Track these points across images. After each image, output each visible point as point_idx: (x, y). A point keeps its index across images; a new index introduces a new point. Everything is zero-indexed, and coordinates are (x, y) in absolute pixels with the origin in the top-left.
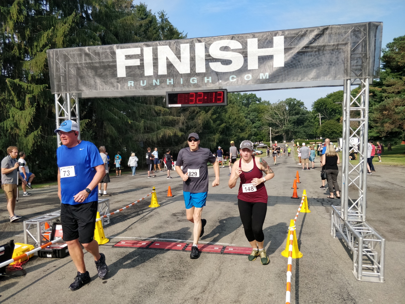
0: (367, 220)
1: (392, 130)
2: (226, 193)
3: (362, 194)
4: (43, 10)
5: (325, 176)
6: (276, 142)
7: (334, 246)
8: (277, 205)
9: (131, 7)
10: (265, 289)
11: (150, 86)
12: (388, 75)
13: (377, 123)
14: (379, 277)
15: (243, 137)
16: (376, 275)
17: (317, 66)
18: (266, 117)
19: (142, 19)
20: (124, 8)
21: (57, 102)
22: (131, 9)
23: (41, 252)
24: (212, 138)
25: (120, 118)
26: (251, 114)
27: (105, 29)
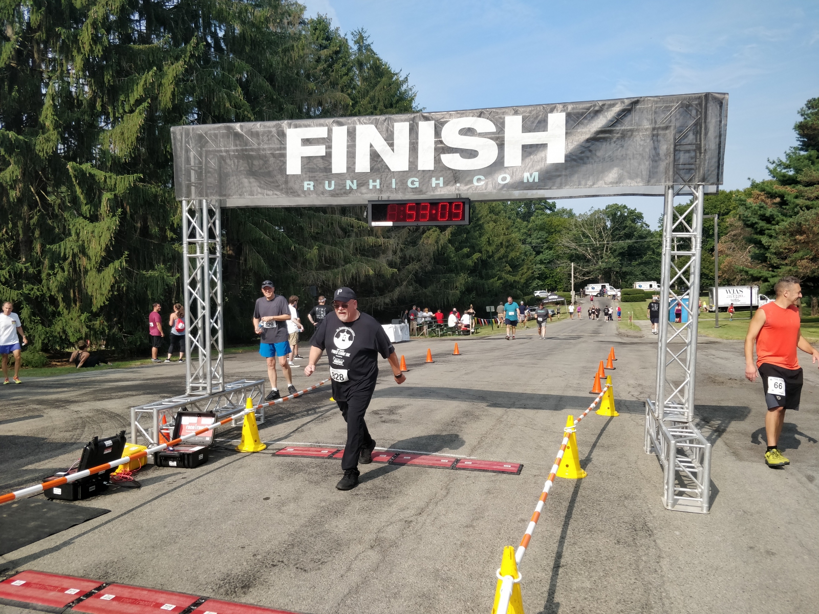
1: (813, 272)
2: (470, 382)
7: (643, 465)
8: (560, 403)
9: (301, 23)
11: (341, 191)
12: (812, 162)
13: (784, 258)
15: (514, 281)
16: (698, 504)
18: (565, 242)
19: (321, 47)
20: (286, 24)
21: (185, 214)
22: (301, 27)
23: (160, 456)
24: (453, 282)
25: (274, 239)
26: (535, 235)
27: (251, 68)
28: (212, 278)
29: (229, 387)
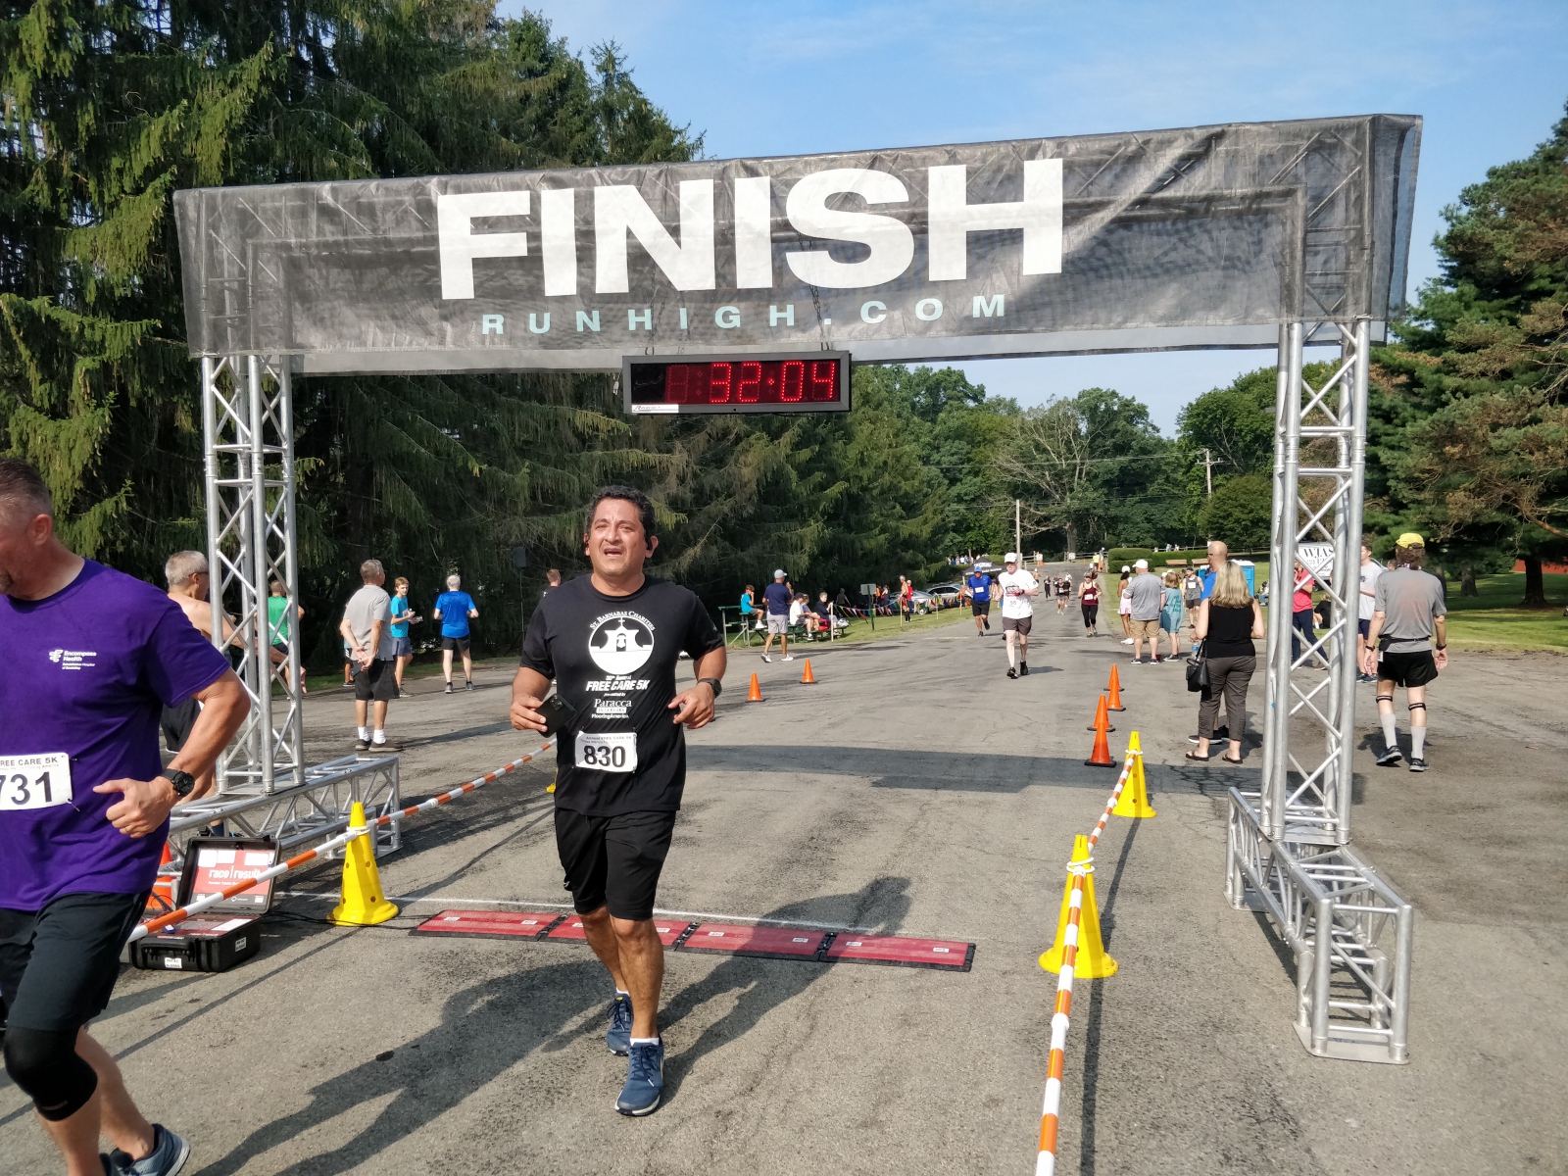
0: (1354, 839)
1: (1476, 515)
2: (841, 744)
3: (1339, 743)
4: (146, 30)
5: (1202, 679)
6: (1039, 557)
7: (1234, 937)
8: (1032, 788)
9: (489, 26)
10: (976, 1084)
11: (566, 336)
12: (1468, 307)
13: (1420, 489)
14: (1388, 1043)
15: (910, 535)
16: (1378, 1039)
17: (1183, 269)
18: (1003, 460)
19: (531, 73)
20: (461, 29)
21: (209, 389)
22: (490, 35)
23: (143, 949)
24: (794, 539)
25: (437, 453)
26: (946, 447)
27: (387, 109)
28: (273, 533)
29: (314, 775)
